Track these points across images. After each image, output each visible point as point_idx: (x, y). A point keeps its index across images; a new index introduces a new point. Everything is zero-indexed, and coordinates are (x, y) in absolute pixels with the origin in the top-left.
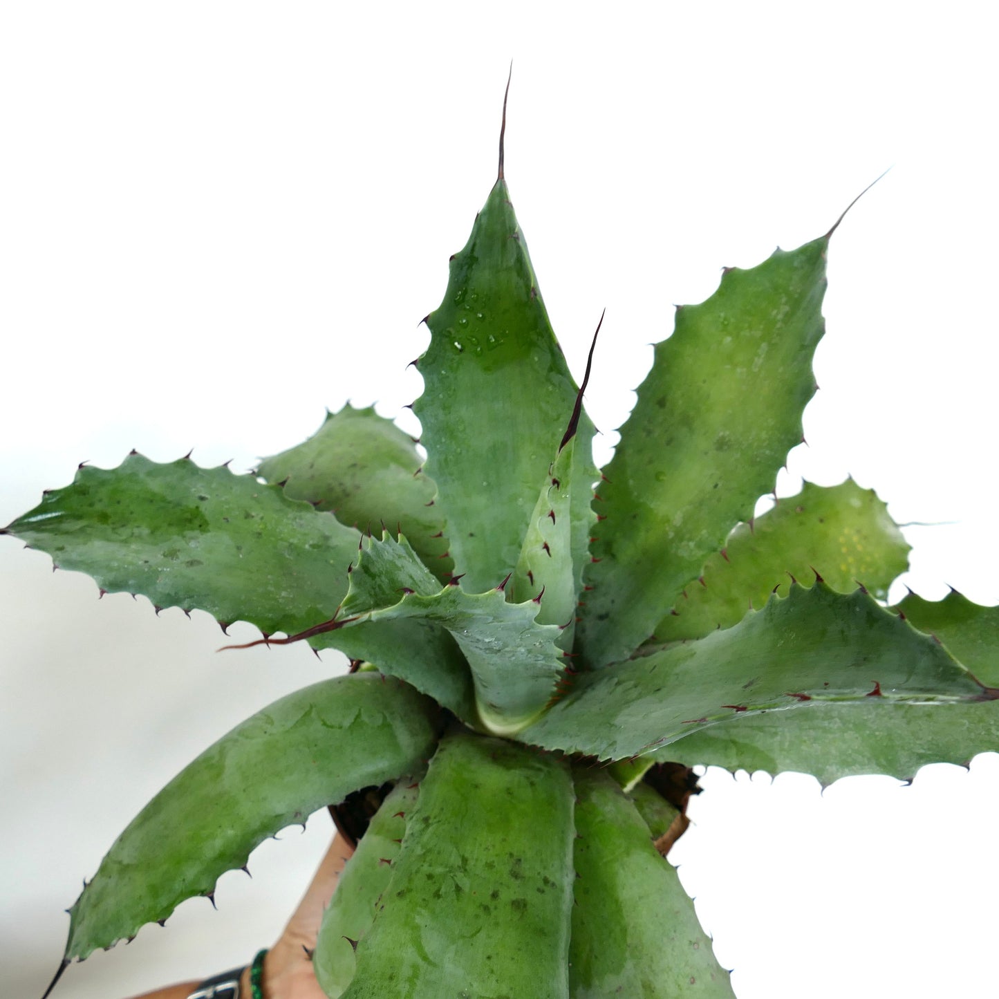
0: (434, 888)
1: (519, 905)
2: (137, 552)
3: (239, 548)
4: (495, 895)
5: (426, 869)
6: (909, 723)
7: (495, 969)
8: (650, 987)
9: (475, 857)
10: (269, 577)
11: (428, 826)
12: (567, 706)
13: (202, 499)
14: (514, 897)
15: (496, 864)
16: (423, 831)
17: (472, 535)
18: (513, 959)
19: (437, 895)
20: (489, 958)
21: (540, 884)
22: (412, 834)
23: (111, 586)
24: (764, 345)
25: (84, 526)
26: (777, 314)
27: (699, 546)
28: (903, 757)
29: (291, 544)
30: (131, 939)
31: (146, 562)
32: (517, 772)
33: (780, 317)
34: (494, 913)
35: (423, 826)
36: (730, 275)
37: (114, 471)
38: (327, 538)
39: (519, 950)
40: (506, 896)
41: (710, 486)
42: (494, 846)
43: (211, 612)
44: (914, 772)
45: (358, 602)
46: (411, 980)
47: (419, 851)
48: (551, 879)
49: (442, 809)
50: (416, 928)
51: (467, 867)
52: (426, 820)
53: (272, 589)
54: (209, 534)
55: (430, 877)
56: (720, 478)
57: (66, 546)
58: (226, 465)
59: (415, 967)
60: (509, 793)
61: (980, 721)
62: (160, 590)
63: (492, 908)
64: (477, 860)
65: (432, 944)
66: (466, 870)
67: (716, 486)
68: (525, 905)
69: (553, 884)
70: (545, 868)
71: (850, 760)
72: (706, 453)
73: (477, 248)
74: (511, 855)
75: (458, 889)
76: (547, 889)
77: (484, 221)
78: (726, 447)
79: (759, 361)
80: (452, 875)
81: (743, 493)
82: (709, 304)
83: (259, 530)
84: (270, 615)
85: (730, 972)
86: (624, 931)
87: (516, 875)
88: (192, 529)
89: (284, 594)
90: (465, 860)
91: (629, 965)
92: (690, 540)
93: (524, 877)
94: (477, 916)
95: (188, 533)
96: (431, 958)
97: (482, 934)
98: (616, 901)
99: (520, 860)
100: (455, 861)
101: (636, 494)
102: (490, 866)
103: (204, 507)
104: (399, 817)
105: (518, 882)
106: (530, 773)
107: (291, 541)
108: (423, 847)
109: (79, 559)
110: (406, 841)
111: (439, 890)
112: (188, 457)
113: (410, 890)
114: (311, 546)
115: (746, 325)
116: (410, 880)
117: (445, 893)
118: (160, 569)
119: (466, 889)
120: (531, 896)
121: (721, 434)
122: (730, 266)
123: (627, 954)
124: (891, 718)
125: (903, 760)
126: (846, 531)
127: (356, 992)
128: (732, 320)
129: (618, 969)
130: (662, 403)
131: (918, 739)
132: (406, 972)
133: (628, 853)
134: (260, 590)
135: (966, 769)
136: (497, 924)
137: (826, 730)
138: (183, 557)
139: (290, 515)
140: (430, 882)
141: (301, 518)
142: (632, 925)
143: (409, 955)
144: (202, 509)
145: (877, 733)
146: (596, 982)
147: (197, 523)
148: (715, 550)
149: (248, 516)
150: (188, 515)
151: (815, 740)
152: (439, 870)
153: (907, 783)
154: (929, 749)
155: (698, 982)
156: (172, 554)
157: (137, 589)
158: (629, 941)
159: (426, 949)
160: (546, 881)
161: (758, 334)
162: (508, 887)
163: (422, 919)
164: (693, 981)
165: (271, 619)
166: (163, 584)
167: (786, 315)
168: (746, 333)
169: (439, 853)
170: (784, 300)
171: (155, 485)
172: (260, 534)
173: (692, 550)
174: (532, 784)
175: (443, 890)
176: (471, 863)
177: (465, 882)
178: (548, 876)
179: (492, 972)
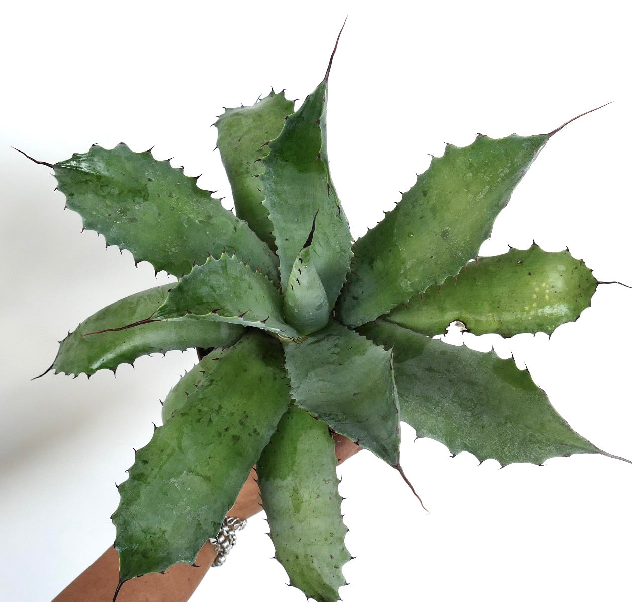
0: (198, 417)
1: (236, 438)
2: (107, 206)
3: (160, 215)
4: (227, 430)
5: (199, 406)
6: (471, 426)
7: (210, 463)
8: (296, 491)
9: (227, 408)
10: (170, 237)
11: (210, 385)
12: (313, 343)
13: (150, 180)
14: (235, 434)
15: (235, 414)
16: (208, 386)
17: (287, 239)
18: (220, 462)
19: (198, 421)
20: (210, 457)
21: (252, 431)
22: (202, 385)
23: (88, 225)
24: (487, 187)
25: (89, 180)
26: (502, 172)
27: (412, 285)
28: (458, 442)
29: (189, 218)
30: (76, 376)
31: (109, 215)
32: (271, 369)
33: (502, 174)
34: (222, 438)
35: (209, 383)
36: (481, 139)
37: (110, 151)
38: (210, 217)
39: (225, 459)
40: (233, 432)
41: (429, 255)
42: (239, 405)
43: (132, 253)
44: (458, 452)
45: (167, 309)
46: (170, 455)
47: (200, 396)
48: (259, 431)
49: (222, 378)
50: (183, 433)
51: (220, 412)
52: (212, 381)
53: (168, 245)
54: (147, 202)
55: (199, 411)
56: (436, 254)
57: (75, 194)
58: (169, 159)
59: (174, 450)
60: (261, 380)
61: (503, 442)
62: (111, 235)
63: (223, 435)
64: (226, 409)
65: (185, 443)
66: (218, 413)
67: (432, 257)
68: (238, 440)
69: (259, 434)
70: (258, 424)
71: (434, 431)
72: (436, 235)
73: (304, 113)
74: (245, 412)
75: (210, 421)
76: (253, 435)
77: (311, 99)
78: (445, 237)
79: (481, 196)
80: (210, 413)
81: (441, 269)
82: (465, 150)
83: (174, 206)
84: (162, 261)
85: (343, 499)
86: (293, 463)
87: (242, 423)
88: (140, 197)
89: (173, 249)
90: (220, 408)
91: (289, 478)
92: (409, 280)
93: (244, 425)
94: (213, 437)
95: (137, 199)
96: (183, 449)
97: (212, 446)
98: (295, 448)
99: (248, 416)
100: (215, 406)
101: (395, 238)
102: (232, 414)
103: (149, 185)
104: (202, 373)
105: (241, 427)
106: (277, 371)
107: (189, 216)
108: (203, 394)
109: (78, 204)
110: (198, 388)
111: (200, 419)
112: (150, 151)
113: (187, 414)
114: (199, 221)
115: (482, 171)
116: (189, 410)
117: (203, 421)
118: (114, 222)
119: (214, 423)
120: (244, 437)
121: (447, 228)
122: (483, 134)
123: (291, 474)
124: (465, 420)
125: (457, 444)
126: (544, 285)
127: (147, 450)
128: (475, 165)
129: (283, 478)
130: (425, 193)
131: (470, 437)
132: (169, 451)
133: (311, 428)
134: (162, 245)
135: (479, 463)
136: (221, 443)
137: (431, 411)
138: (129, 216)
139: (194, 200)
140: (198, 413)
141: (199, 203)
142: (298, 462)
143: (174, 444)
144: (148, 186)
145: (454, 424)
146: (271, 479)
147: (143, 193)
148: (418, 292)
149: (171, 196)
150: (140, 188)
151: (424, 413)
152: (205, 409)
153: (452, 455)
154: (471, 445)
155: (321, 498)
156: (124, 212)
157: (100, 231)
158: (294, 468)
159: (182, 445)
160: (255, 431)
161: (487, 179)
162: (235, 428)
163: (186, 430)
164: (318, 497)
165: (161, 263)
166: (114, 231)
167: (506, 175)
168: (480, 175)
169: (209, 400)
170: (509, 165)
171: (129, 166)
172: (174, 208)
173: (408, 286)
174: (275, 378)
175: (203, 419)
176: (223, 410)
177: (215, 419)
178: (257, 429)
179: (208, 464)
